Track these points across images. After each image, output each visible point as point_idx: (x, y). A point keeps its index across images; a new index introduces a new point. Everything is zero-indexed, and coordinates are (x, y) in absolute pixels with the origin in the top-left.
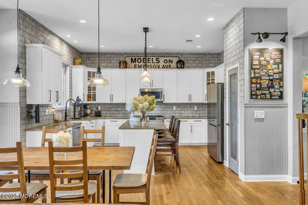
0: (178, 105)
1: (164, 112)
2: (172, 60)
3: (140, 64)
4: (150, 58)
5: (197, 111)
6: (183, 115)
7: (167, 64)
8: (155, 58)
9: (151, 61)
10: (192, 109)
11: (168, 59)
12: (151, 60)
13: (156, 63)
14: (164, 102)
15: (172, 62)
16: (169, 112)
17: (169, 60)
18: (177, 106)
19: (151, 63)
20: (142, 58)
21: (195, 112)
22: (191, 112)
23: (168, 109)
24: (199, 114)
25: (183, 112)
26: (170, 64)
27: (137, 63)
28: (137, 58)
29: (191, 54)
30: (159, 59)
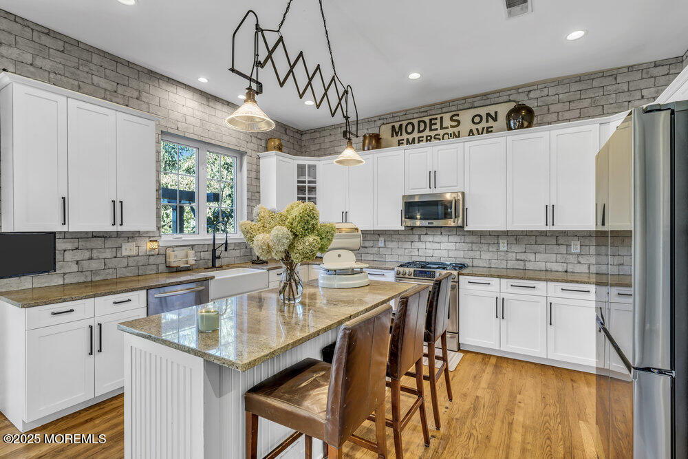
0: (516, 237)
1: (471, 254)
2: (496, 113)
3: (410, 137)
4: (436, 119)
5: (579, 255)
6: (530, 266)
7: (480, 127)
8: (447, 117)
9: (438, 126)
10: (563, 249)
11: (483, 112)
12: (438, 122)
13: (452, 127)
14: (466, 229)
15: (495, 119)
16: (486, 256)
17: (488, 115)
18: (512, 240)
19: (436, 129)
20: (415, 122)
21: (572, 259)
22: (559, 258)
23: (485, 247)
24: (589, 265)
25: (532, 257)
26: (491, 123)
27: (405, 136)
28: (404, 123)
29: (559, 82)
30: (458, 115)
